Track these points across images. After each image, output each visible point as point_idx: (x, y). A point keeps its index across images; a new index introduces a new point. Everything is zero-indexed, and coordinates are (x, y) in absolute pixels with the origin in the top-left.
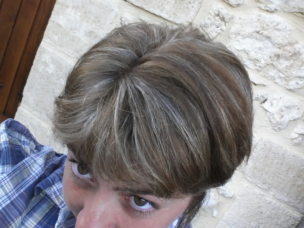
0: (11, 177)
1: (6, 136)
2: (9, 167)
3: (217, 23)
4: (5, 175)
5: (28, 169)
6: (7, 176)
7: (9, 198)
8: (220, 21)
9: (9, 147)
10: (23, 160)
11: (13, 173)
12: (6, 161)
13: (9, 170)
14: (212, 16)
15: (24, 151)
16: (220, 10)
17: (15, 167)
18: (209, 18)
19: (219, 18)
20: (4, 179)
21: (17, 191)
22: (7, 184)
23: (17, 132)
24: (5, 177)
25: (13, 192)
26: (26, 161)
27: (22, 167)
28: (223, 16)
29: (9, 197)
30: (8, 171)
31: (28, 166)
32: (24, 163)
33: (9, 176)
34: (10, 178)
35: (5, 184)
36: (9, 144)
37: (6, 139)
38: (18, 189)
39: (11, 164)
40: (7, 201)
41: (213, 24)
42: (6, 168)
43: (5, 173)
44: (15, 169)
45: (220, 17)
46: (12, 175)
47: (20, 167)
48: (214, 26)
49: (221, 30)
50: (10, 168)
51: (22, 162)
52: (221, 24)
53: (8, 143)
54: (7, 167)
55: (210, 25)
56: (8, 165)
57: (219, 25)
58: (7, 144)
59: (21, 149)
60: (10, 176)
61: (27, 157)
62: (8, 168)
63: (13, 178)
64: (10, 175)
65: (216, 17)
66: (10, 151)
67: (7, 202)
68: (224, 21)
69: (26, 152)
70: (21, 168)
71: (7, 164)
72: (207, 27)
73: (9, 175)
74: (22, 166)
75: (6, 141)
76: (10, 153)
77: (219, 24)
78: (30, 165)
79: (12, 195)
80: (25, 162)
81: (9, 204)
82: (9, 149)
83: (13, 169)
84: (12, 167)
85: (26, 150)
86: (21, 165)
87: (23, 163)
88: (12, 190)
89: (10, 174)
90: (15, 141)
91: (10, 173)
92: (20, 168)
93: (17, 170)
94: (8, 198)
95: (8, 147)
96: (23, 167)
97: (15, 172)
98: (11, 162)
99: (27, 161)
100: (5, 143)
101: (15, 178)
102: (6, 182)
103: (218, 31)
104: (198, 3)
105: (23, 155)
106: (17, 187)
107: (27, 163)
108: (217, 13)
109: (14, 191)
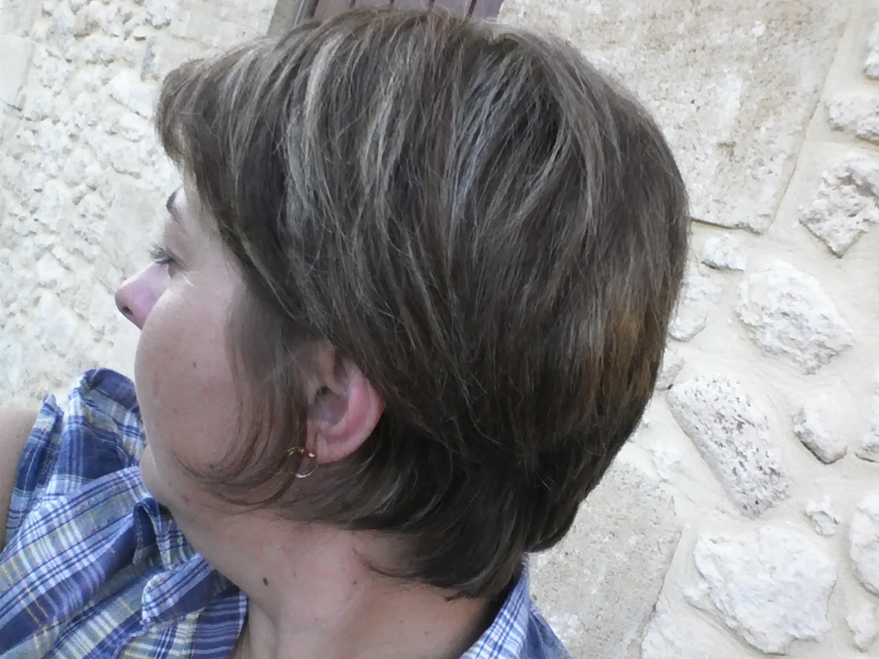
0: (78, 508)
1: (79, 405)
2: (76, 481)
3: (847, 203)
4: (63, 499)
5: (130, 496)
6: (69, 503)
7: (68, 564)
8: (857, 195)
9: (82, 431)
10: (119, 472)
11: (84, 497)
12: (68, 464)
13: (75, 488)
14: (829, 185)
15: (124, 449)
16: (853, 165)
17: (93, 484)
18: (822, 195)
19: (855, 187)
20: (60, 511)
21: (94, 548)
22: (65, 526)
23: (115, 400)
24: (63, 506)
25: (81, 548)
26: (126, 475)
27: (111, 486)
28: (864, 179)
29: (67, 561)
30: (72, 490)
31: (130, 486)
32: (120, 478)
33: (72, 504)
34: (74, 509)
35: (61, 525)
36: (83, 424)
37: (76, 412)
38: (96, 544)
39: (81, 473)
40: (61, 571)
41: (837, 207)
42: (67, 481)
43: (63, 494)
44: (90, 488)
45: (858, 186)
46: (82, 502)
47: (107, 485)
48: (840, 212)
49: (865, 220)
50: (79, 484)
51: (113, 476)
52: (862, 205)
53: (81, 421)
54: (71, 480)
55: (826, 213)
56: (74, 476)
57: (857, 208)
58: (77, 423)
59: (116, 441)
60: (75, 505)
61: (130, 466)
62: (73, 483)
63: (82, 513)
64: (75, 502)
65: (842, 186)
66: (82, 440)
67: (60, 574)
68: (873, 194)
69: (130, 452)
70: (110, 490)
71: (70, 473)
72: (818, 221)
73: (73, 500)
74: (112, 483)
75: (76, 417)
76: (82, 445)
77: (856, 205)
78: (136, 485)
79: (76, 556)
80: (121, 475)
81: (66, 579)
82: (82, 435)
83: (87, 487)
84: (84, 483)
85: (131, 447)
86: (108, 482)
87: (115, 477)
88: (78, 543)
89: (77, 498)
90: (104, 421)
91: (77, 495)
92: (107, 488)
93: (98, 493)
94: (64, 563)
95: (78, 431)
96: (114, 487)
97: (91, 496)
98: (81, 469)
99: (129, 474)
100: (73, 420)
101: (89, 511)
102: (64, 520)
103: (854, 226)
104: (786, 160)
105: (119, 459)
106: (93, 537)
107: (129, 479)
108: (845, 174)
109: (84, 546)
